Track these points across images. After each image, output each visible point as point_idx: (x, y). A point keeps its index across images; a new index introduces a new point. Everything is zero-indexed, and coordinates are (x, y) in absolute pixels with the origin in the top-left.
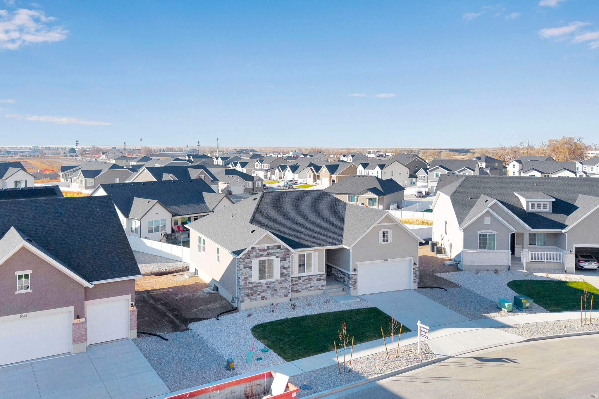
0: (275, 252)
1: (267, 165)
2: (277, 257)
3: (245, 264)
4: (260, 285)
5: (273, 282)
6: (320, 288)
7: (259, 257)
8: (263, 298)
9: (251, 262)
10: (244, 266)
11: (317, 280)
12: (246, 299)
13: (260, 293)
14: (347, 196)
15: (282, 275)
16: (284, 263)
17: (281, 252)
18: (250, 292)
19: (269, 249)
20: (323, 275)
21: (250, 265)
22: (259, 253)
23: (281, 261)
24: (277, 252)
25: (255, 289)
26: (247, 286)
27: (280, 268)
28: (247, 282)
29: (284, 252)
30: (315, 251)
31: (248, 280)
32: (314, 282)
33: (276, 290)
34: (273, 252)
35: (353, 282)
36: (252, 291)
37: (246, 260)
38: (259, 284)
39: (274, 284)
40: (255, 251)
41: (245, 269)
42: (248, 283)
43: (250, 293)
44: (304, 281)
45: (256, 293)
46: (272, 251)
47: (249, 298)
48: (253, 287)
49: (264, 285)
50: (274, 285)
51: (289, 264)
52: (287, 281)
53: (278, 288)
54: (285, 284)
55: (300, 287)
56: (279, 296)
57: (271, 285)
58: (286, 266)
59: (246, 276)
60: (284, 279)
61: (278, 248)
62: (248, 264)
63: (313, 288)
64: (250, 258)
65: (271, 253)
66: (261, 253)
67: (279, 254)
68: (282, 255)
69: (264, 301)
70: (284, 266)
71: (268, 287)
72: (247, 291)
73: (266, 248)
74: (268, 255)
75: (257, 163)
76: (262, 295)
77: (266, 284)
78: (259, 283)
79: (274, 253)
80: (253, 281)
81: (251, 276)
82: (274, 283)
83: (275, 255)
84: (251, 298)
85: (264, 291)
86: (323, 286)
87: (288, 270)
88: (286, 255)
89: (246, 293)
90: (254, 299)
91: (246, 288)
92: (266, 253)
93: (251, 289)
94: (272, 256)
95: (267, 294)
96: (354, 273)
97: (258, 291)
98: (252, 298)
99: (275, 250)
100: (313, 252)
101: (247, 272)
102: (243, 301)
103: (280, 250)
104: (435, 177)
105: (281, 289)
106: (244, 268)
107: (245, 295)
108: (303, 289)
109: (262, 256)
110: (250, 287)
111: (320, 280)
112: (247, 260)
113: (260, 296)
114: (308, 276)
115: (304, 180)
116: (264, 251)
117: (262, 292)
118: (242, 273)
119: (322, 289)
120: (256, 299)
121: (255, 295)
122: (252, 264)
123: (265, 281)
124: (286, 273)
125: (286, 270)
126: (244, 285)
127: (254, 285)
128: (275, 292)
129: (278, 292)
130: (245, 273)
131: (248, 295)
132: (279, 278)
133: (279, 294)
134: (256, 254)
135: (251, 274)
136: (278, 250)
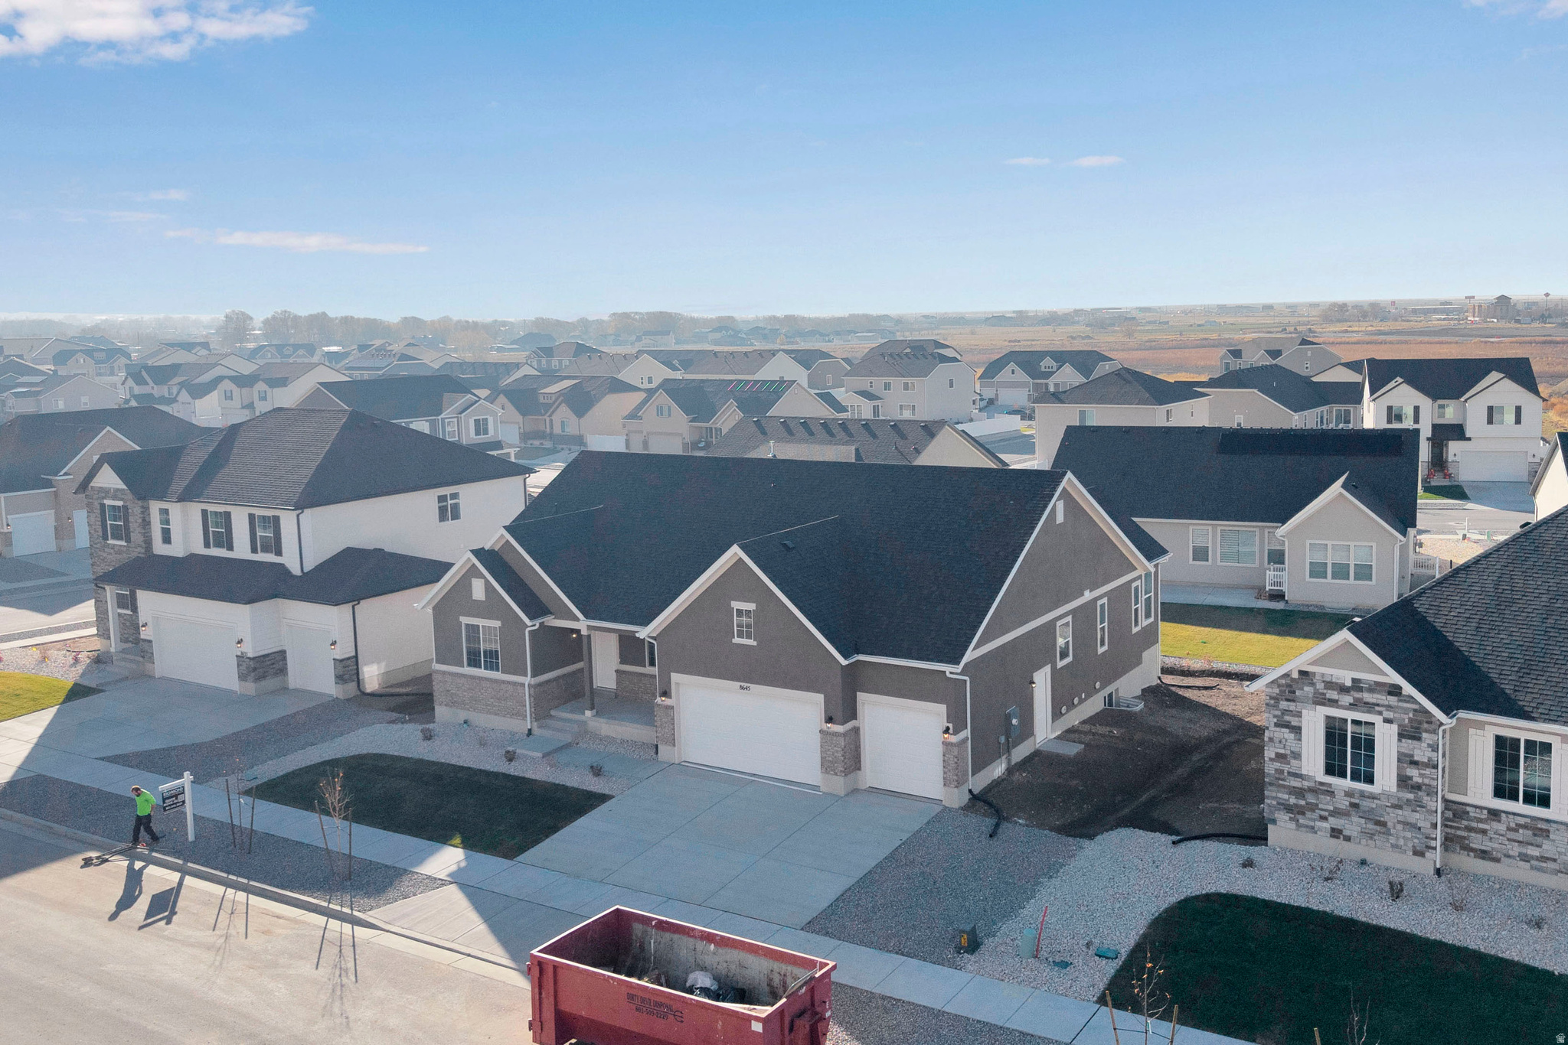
0: (1379, 702)
2: (1387, 721)
3: (1279, 713)
4: (1328, 791)
7: (1323, 704)
8: (1336, 833)
9: (1299, 715)
10: (1275, 720)
12: (1282, 817)
13: (1327, 814)
15: (1403, 781)
16: (1411, 746)
17: (1401, 710)
18: (1293, 800)
19: (1361, 690)
21: (1294, 722)
22: (1324, 694)
23: (1401, 736)
24: (1386, 703)
25: (1311, 799)
26: (1285, 781)
27: (1399, 760)
28: (1287, 769)
29: (1415, 711)
31: (1289, 764)
33: (1384, 824)
34: (1374, 701)
36: (1303, 803)
37: (1284, 705)
38: (1325, 788)
39: (1375, 801)
40: (1313, 684)
41: (1278, 729)
42: (1289, 773)
43: (1296, 806)
44: (1516, 831)
45: (1313, 811)
46: (1368, 697)
47: (1291, 819)
48: (1303, 789)
49: (1340, 795)
50: (1374, 806)
51: (1429, 754)
52: (1423, 807)
53: (1389, 819)
54: (1417, 815)
55: (1496, 846)
56: (1393, 846)
57: (1365, 803)
58: (1418, 757)
59: (1282, 751)
60: (1411, 796)
61: (1390, 693)
62: (1287, 718)
64: (1294, 701)
65: (1365, 703)
66: (1333, 695)
67: (1395, 712)
68: (1405, 720)
69: (1342, 844)
70: (1412, 756)
71: (1354, 806)
72: (1286, 797)
73: (1349, 683)
74: (1353, 706)
76: (1333, 822)
77: (1349, 794)
78: (1321, 784)
79: (1378, 705)
80: (1304, 772)
81: (1297, 756)
82: (1373, 798)
83: (1380, 713)
84: (1298, 821)
85: (1339, 813)
87: (1428, 771)
88: (1420, 723)
89: (1284, 802)
90: (1307, 826)
91: (1284, 786)
92: (1347, 699)
93: (1299, 793)
94: (1369, 712)
95: (1353, 826)
97: (1320, 806)
98: (1301, 821)
99: (1379, 696)
101: (1286, 740)
102: (1274, 822)
103: (1397, 702)
105: (1400, 827)
106: (1277, 725)
107: (1279, 804)
108: (1508, 857)
109: (1333, 703)
110: (1294, 787)
112: (1286, 703)
113: (1326, 826)
114: (1533, 818)
116: (1343, 689)
117: (1333, 814)
120: (1312, 829)
121: (1309, 814)
122: (1301, 722)
123: (1347, 783)
124: (1420, 780)
125: (1422, 772)
126: (1277, 776)
127: (1306, 784)
128: (1378, 828)
129: (1391, 835)
130: (1280, 742)
131: (1289, 809)
132: (1395, 791)
133: (1392, 840)
134: (1315, 693)
135: (1297, 750)
136: (1393, 700)
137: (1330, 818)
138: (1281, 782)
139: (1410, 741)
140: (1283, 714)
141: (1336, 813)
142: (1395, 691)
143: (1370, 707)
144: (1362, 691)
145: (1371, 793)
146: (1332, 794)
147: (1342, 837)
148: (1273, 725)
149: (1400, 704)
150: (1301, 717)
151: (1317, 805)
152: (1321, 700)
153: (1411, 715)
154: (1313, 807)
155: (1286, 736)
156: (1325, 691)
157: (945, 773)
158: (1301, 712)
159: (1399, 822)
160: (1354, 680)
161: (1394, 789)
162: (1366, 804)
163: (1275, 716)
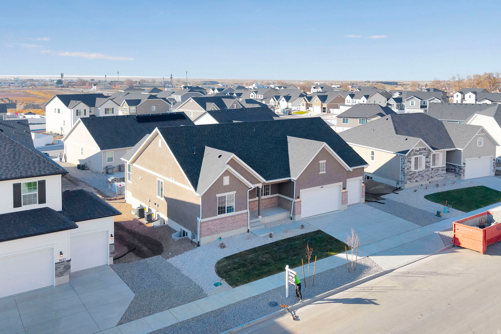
0: (423, 152)
1: (261, 95)
2: (424, 155)
3: (408, 159)
4: (415, 173)
5: (422, 171)
6: (443, 175)
8: (416, 181)
9: (411, 159)
11: (441, 171)
12: (408, 181)
14: (359, 119)
15: (427, 167)
17: (426, 152)
19: (420, 150)
20: (445, 167)
22: (415, 153)
23: (426, 158)
25: (412, 175)
26: (408, 173)
27: (426, 163)
28: (409, 171)
29: (428, 152)
30: (441, 152)
32: (440, 172)
33: (423, 176)
34: (422, 152)
35: (463, 171)
36: (411, 177)
37: (409, 157)
40: (413, 152)
43: (410, 178)
44: (435, 171)
45: (413, 178)
46: (421, 152)
49: (417, 173)
52: (429, 170)
54: (428, 172)
55: (433, 175)
57: (421, 173)
58: (428, 161)
59: (408, 167)
60: (427, 169)
61: (424, 150)
63: (439, 175)
64: (411, 156)
66: (416, 153)
68: (426, 154)
69: (417, 183)
71: (419, 174)
72: (408, 177)
73: (418, 150)
74: (419, 154)
75: (252, 94)
77: (418, 172)
78: (414, 172)
79: (423, 153)
80: (411, 171)
81: (410, 167)
83: (423, 154)
85: (417, 177)
86: (444, 174)
87: (429, 163)
88: (428, 154)
90: (412, 182)
91: (408, 175)
93: (410, 175)
95: (418, 179)
96: (464, 165)
97: (414, 177)
98: (411, 181)
100: (440, 153)
102: (406, 183)
103: (426, 151)
104: (410, 104)
105: (425, 176)
106: (407, 162)
107: (407, 179)
108: (434, 176)
109: (416, 154)
111: (443, 170)
113: (415, 180)
114: (437, 168)
115: (297, 108)
116: (418, 151)
117: (416, 177)
118: (406, 165)
119: (444, 176)
121: (412, 179)
123: (418, 170)
127: (412, 173)
128: (422, 177)
132: (425, 169)
133: (424, 179)
152: (414, 155)
155: (409, 164)
157: (362, 194)
160: (419, 149)
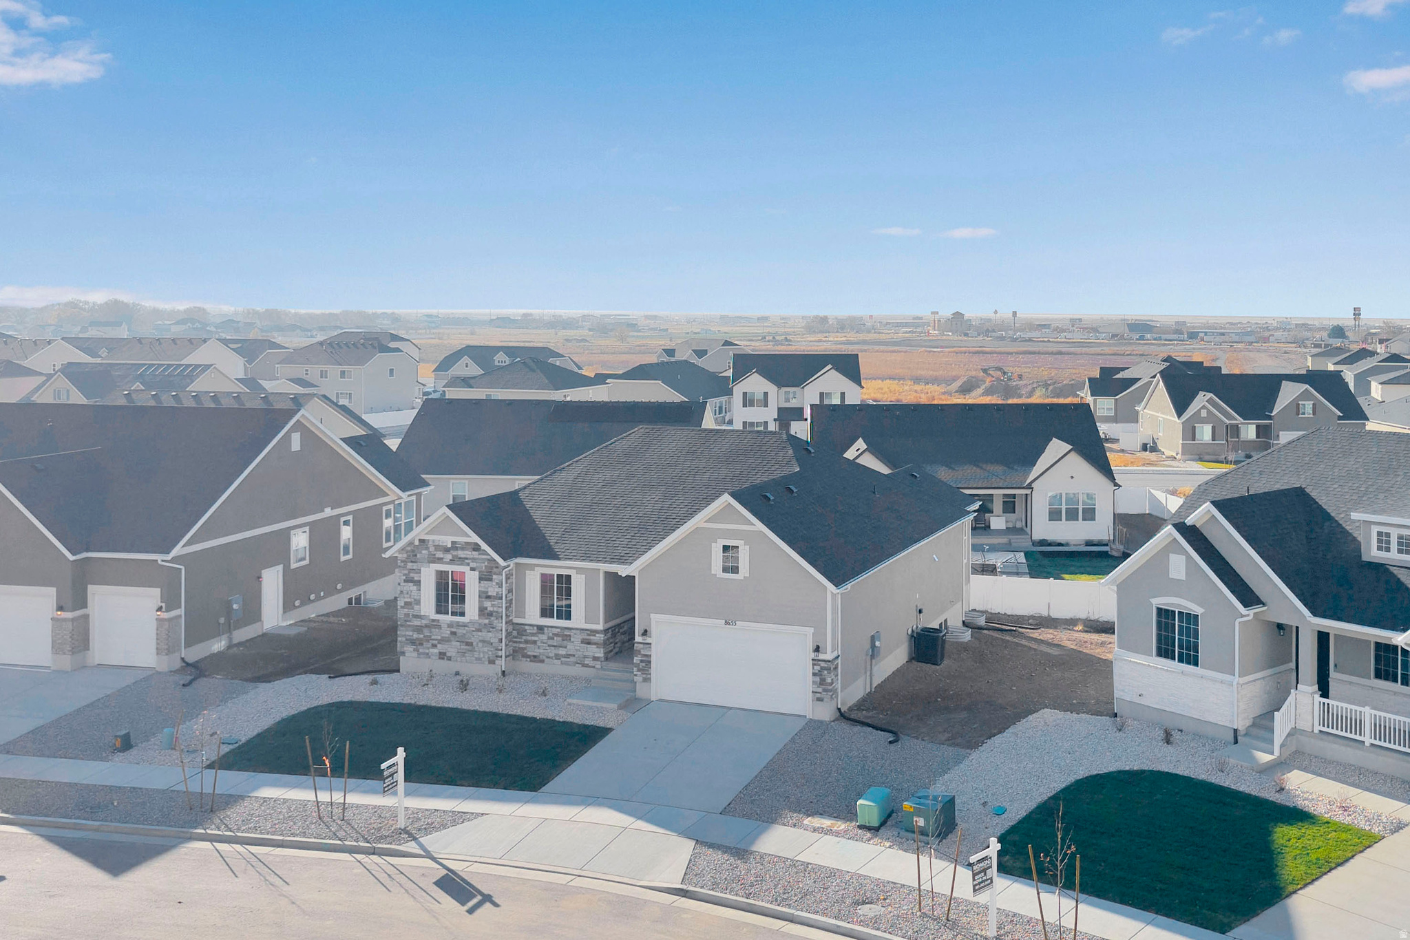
2: (473, 569)
6: (589, 662)
7: (434, 562)
10: (404, 578)
11: (582, 642)
12: (409, 649)
13: (436, 642)
16: (487, 586)
17: (480, 560)
18: (415, 636)
20: (598, 632)
21: (416, 577)
22: (435, 555)
23: (481, 579)
24: (471, 557)
25: (427, 633)
26: (410, 621)
27: (480, 597)
29: (489, 560)
30: (579, 570)
31: (413, 609)
32: (574, 646)
34: (464, 556)
35: (642, 661)
36: (421, 636)
38: (435, 623)
39: (466, 628)
40: (427, 548)
41: (406, 584)
42: (413, 615)
43: (417, 638)
44: (552, 639)
45: (428, 642)
46: (461, 554)
47: (414, 650)
48: (421, 626)
49: (444, 626)
50: (464, 632)
51: (497, 589)
52: (493, 628)
53: (474, 640)
56: (477, 659)
58: (492, 592)
59: (409, 600)
60: (487, 621)
61: (474, 550)
62: (412, 575)
63: (572, 659)
65: (459, 558)
66: (439, 554)
67: (477, 563)
68: (483, 566)
70: (487, 592)
71: (454, 633)
72: (411, 633)
73: (449, 545)
74: (452, 561)
76: (441, 648)
77: (450, 625)
78: (433, 621)
79: (467, 559)
81: (418, 602)
82: (465, 626)
84: (418, 651)
88: (492, 568)
89: (410, 638)
90: (424, 654)
91: (409, 625)
92: (449, 557)
94: (462, 564)
96: (644, 640)
99: (466, 553)
101: (411, 592)
102: (404, 654)
103: (479, 554)
106: (405, 581)
110: (417, 626)
111: (589, 644)
112: (411, 564)
113: (435, 651)
114: (561, 628)
116: (447, 550)
118: (402, 592)
119: (594, 667)
120: (428, 655)
121: (425, 644)
122: (420, 577)
123: (449, 618)
124: (491, 609)
125: (493, 603)
126: (405, 619)
127: (424, 622)
128: (468, 648)
129: (475, 651)
130: (408, 593)
131: (413, 642)
132: (477, 619)
133: (476, 655)
134: (429, 555)
135: (418, 598)
136: (475, 554)
137: (439, 645)
138: (408, 623)
139: (485, 582)
140: (409, 572)
141: (443, 640)
142: (476, 548)
143: (462, 561)
144: (457, 550)
145: (463, 623)
146: (439, 627)
147: (446, 658)
148: (403, 581)
149: (480, 556)
150: (420, 573)
151: (430, 636)
152: (433, 560)
153: (486, 564)
154: (428, 639)
155: (411, 588)
156: (435, 553)
157: (158, 644)
158: (420, 570)
159: (481, 641)
160: (453, 543)
161: (477, 618)
162: (460, 631)
163: (404, 575)
